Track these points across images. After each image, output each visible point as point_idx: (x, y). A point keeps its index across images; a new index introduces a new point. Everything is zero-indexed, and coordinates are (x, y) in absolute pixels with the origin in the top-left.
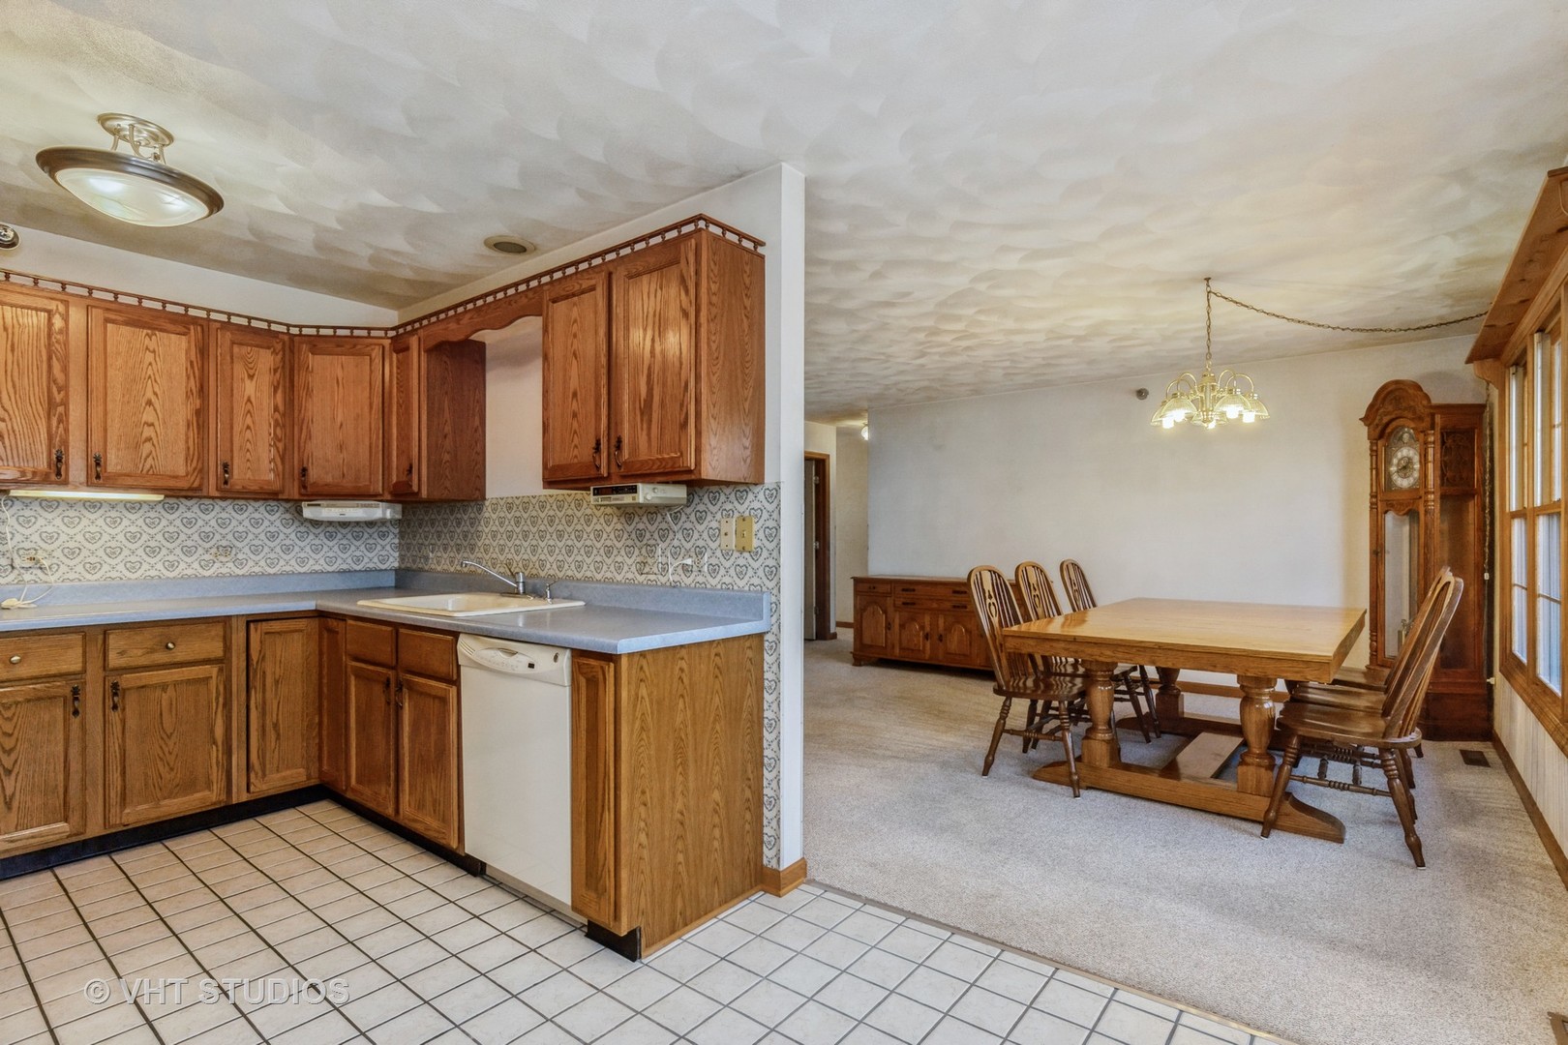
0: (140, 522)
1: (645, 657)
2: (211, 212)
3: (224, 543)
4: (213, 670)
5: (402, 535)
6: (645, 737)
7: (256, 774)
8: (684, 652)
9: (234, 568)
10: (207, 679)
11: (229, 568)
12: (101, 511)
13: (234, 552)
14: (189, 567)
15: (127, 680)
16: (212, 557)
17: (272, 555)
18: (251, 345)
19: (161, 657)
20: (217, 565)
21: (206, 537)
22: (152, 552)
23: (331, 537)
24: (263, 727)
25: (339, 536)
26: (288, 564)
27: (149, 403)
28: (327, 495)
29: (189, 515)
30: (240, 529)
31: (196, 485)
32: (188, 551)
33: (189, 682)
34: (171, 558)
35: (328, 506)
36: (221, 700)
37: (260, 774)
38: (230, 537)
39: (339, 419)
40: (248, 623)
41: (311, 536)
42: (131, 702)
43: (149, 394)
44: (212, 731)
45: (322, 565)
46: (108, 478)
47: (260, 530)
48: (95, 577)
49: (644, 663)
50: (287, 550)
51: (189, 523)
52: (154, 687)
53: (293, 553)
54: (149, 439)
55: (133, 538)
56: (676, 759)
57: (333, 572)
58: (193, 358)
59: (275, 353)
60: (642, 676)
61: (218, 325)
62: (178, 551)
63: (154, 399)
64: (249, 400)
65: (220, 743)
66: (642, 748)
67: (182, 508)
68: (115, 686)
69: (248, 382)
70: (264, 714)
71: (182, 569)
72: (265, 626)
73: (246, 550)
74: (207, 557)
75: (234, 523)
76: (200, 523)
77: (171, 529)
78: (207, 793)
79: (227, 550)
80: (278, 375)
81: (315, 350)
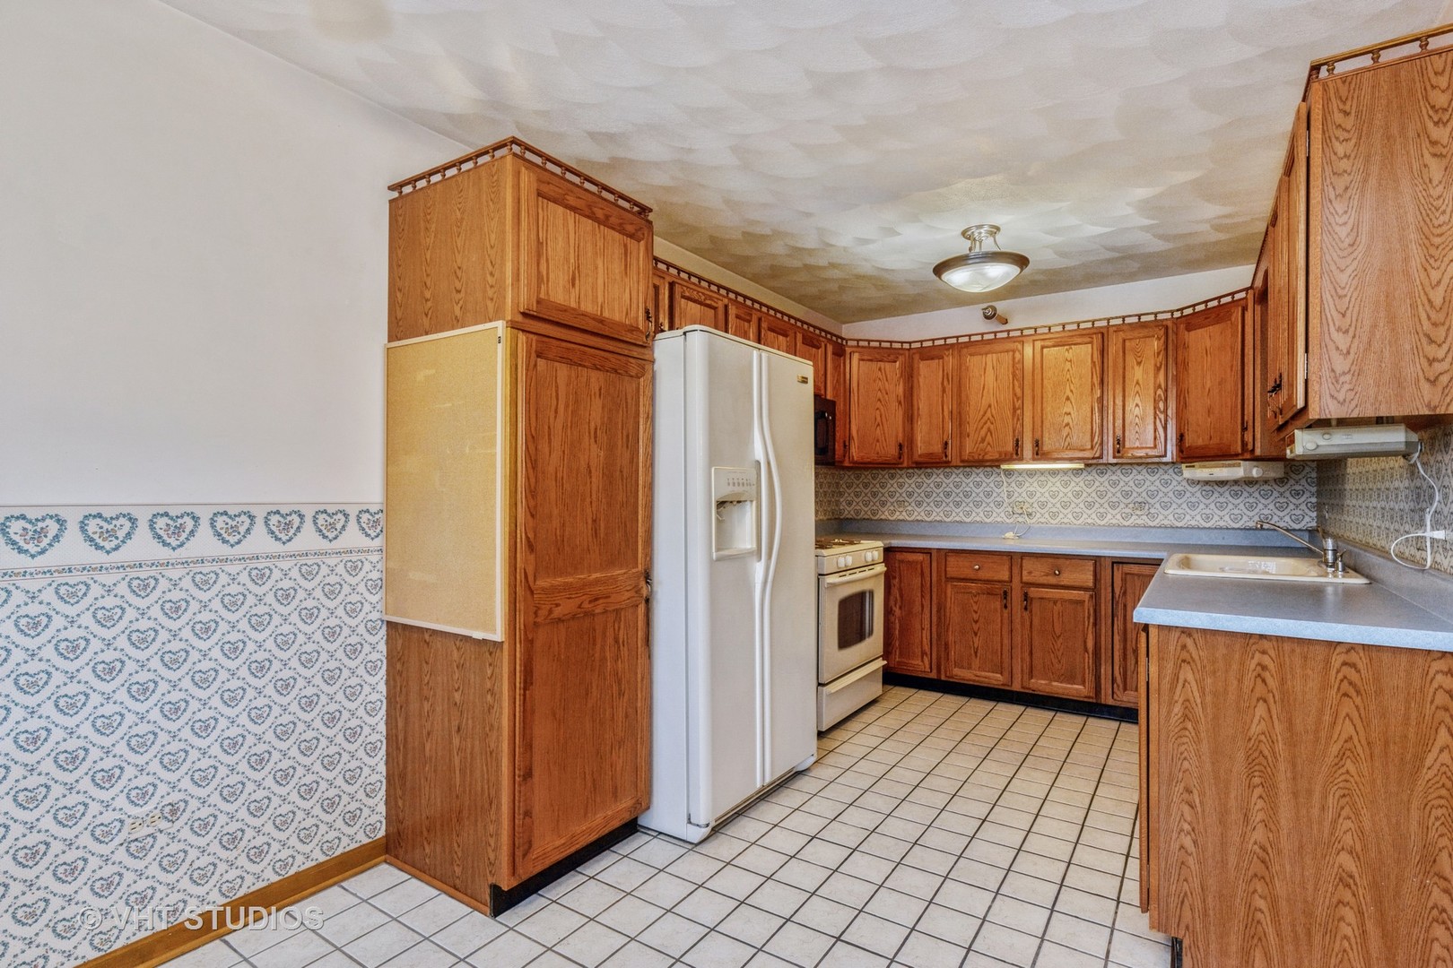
0: (1082, 484)
1: (1190, 635)
2: (1022, 270)
3: (1140, 500)
4: (1085, 596)
5: (1319, 494)
6: (1189, 726)
7: (1118, 686)
8: (1266, 644)
9: (1147, 520)
10: (1081, 602)
11: (1144, 520)
12: (1059, 477)
13: (1147, 507)
14: (1113, 517)
15: (1033, 592)
16: (1130, 511)
17: (1179, 511)
18: (1140, 338)
19: (1052, 580)
20: (1134, 517)
21: (1127, 494)
22: (1090, 505)
23: (1236, 495)
24: (1125, 649)
25: (1245, 494)
26: (1194, 518)
27: (1068, 399)
28: (1202, 457)
29: (1114, 478)
30: (1153, 488)
31: (1097, 455)
32: (1113, 506)
33: (1071, 601)
34: (1102, 510)
35: (1200, 467)
36: (1091, 620)
37: (1121, 686)
38: (1144, 494)
39: (1208, 385)
40: (1113, 563)
41: (1216, 495)
42: (1036, 606)
43: (1068, 393)
44: (1085, 642)
45: (1227, 522)
46: (1043, 454)
47: (1168, 489)
48: (1080, 522)
49: (1189, 642)
50: (1193, 506)
51: (1115, 484)
52: (1049, 599)
53: (1199, 510)
54: (1068, 425)
55: (1078, 495)
56: (1250, 776)
57: (1239, 529)
58: (1095, 360)
59: (1159, 339)
60: (1185, 655)
61: (1115, 329)
62: (1106, 505)
63: (1070, 395)
64: (1137, 383)
65: (1090, 651)
66: (1185, 740)
67: (1109, 473)
68: (1026, 595)
69: (1136, 368)
70: (1125, 640)
71: (1108, 519)
72: (1127, 568)
73: (1157, 505)
74: (1127, 510)
75: (1148, 483)
76: (1122, 484)
77: (1102, 489)
78: (1081, 687)
79: (1141, 505)
80: (1161, 357)
81: (1189, 328)
